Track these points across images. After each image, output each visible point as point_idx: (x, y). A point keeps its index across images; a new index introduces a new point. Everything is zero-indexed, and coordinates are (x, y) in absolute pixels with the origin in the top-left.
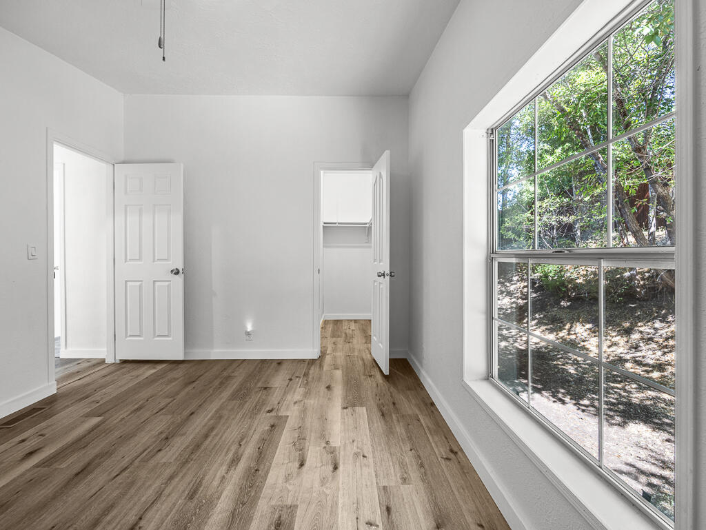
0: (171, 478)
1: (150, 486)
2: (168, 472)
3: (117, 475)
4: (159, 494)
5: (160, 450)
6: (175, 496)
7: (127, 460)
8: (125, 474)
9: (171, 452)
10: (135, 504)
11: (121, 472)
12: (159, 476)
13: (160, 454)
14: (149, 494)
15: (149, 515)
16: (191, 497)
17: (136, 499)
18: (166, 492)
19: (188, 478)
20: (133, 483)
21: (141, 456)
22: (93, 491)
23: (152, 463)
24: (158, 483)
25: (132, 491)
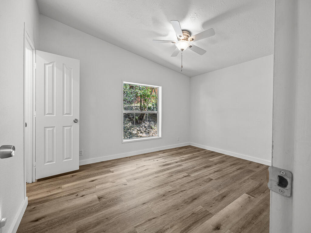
0: (172, 181)
1: (178, 182)
2: (172, 183)
3: (184, 190)
4: (177, 180)
5: (169, 192)
6: (175, 178)
7: (180, 195)
8: (182, 190)
9: (167, 189)
10: (183, 180)
11: (183, 191)
12: (175, 184)
13: (170, 190)
14: (179, 181)
15: (181, 177)
16: (172, 176)
17: (182, 181)
18: (176, 179)
19: (169, 179)
20: (182, 186)
21: (176, 193)
22: (191, 189)
23: (174, 189)
24: (176, 182)
25: (182, 184)
